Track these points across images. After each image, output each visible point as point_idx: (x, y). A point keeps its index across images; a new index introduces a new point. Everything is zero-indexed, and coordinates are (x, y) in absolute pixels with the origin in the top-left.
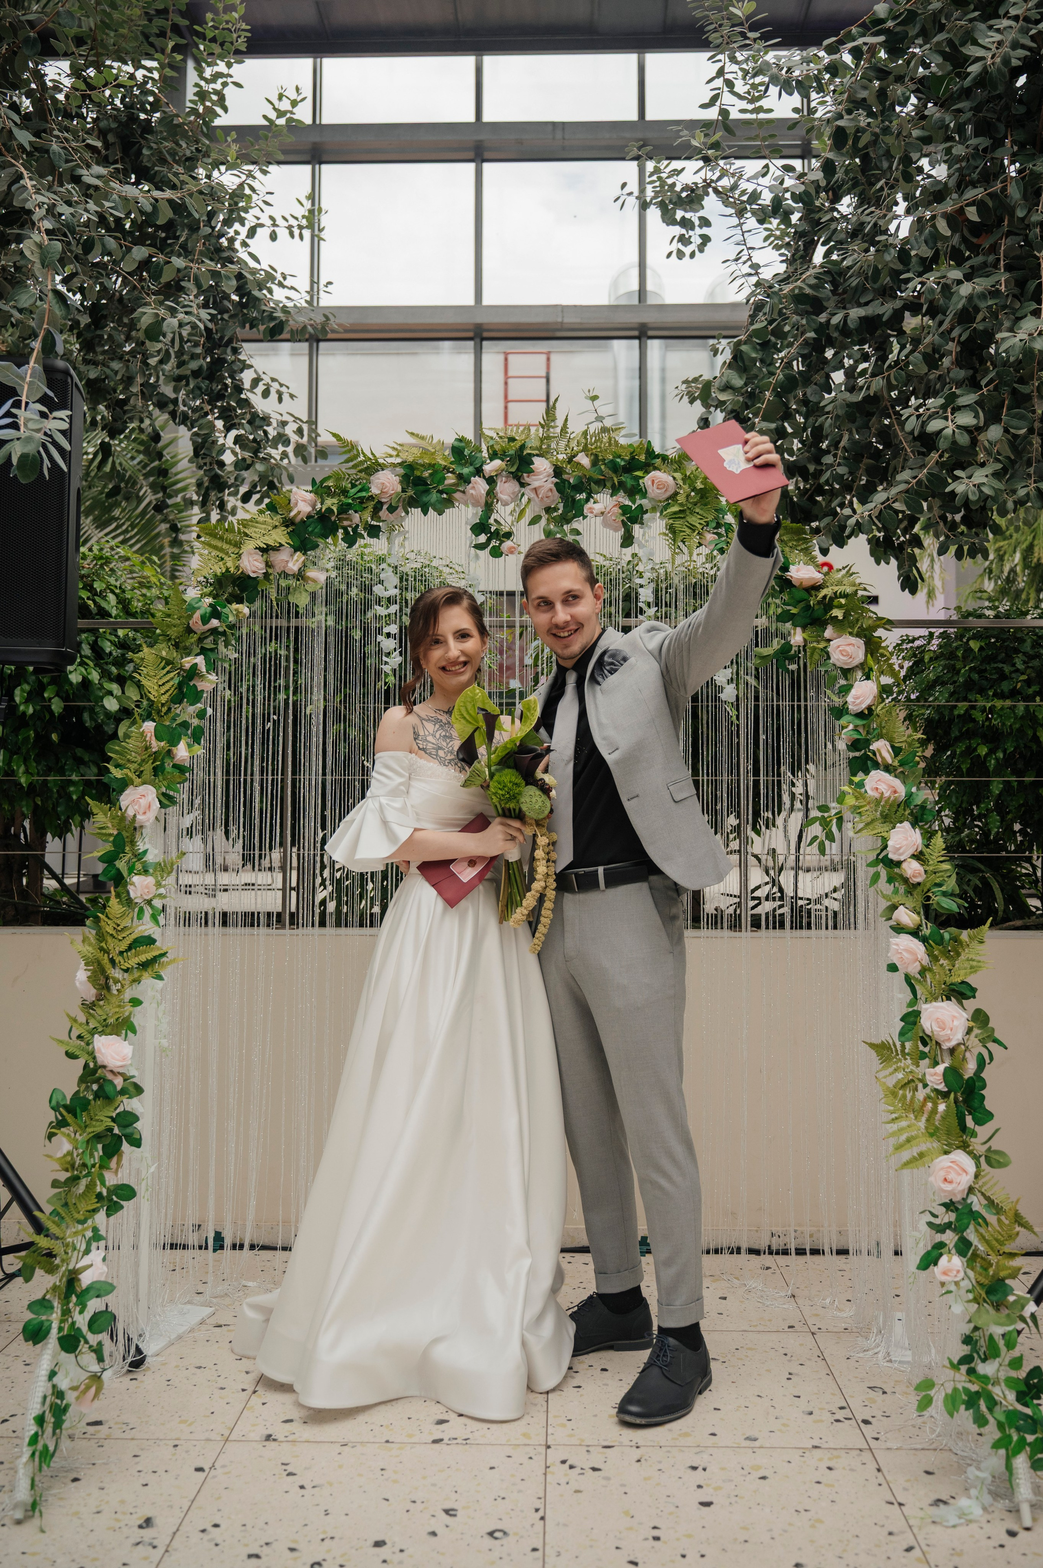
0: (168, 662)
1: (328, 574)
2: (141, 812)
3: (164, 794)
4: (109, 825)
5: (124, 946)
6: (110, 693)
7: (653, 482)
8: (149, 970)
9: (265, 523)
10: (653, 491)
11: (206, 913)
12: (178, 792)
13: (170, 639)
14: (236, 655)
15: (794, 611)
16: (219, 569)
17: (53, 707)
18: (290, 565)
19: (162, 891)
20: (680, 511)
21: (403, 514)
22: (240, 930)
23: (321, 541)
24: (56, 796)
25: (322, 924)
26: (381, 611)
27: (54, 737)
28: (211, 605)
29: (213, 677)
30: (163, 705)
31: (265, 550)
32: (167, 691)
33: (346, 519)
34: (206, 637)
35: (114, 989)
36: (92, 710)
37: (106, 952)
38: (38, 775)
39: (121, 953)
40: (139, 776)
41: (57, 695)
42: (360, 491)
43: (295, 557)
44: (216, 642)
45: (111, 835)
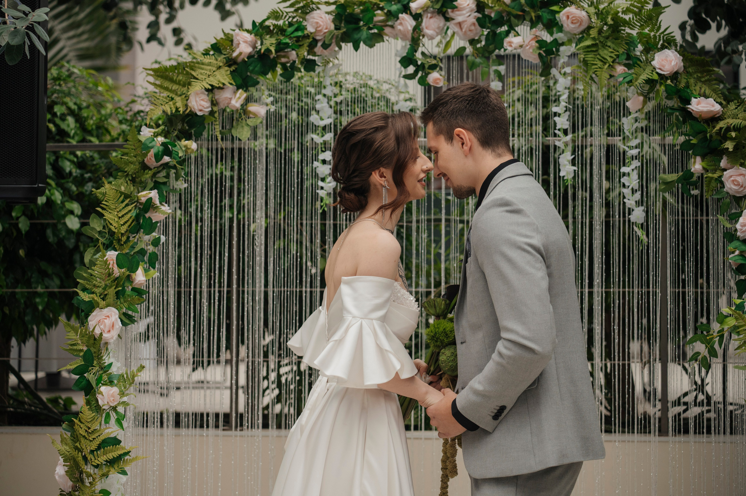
0: (127, 196)
1: (268, 108)
2: (106, 330)
3: (125, 314)
4: (79, 342)
5: (94, 446)
6: (72, 212)
7: (568, 17)
8: (116, 466)
9: (209, 64)
10: (568, 26)
11: (162, 414)
12: (137, 312)
13: (127, 175)
14: (186, 185)
15: (694, 141)
16: (169, 108)
17: (20, 225)
18: (233, 102)
19: (125, 399)
20: (593, 45)
21: (337, 49)
22: (192, 431)
23: (261, 79)
24: (23, 306)
25: (265, 426)
26: (318, 139)
27: (22, 252)
28: (163, 144)
29: (166, 209)
30: (122, 235)
31: (211, 90)
32: (126, 222)
33: (284, 57)
34: (159, 172)
35: (87, 482)
36: (54, 226)
37: (80, 450)
38: (7, 287)
39: (92, 452)
40: (103, 299)
41: (24, 214)
42: (297, 30)
43: (238, 95)
44: (168, 176)
45: (81, 350)
